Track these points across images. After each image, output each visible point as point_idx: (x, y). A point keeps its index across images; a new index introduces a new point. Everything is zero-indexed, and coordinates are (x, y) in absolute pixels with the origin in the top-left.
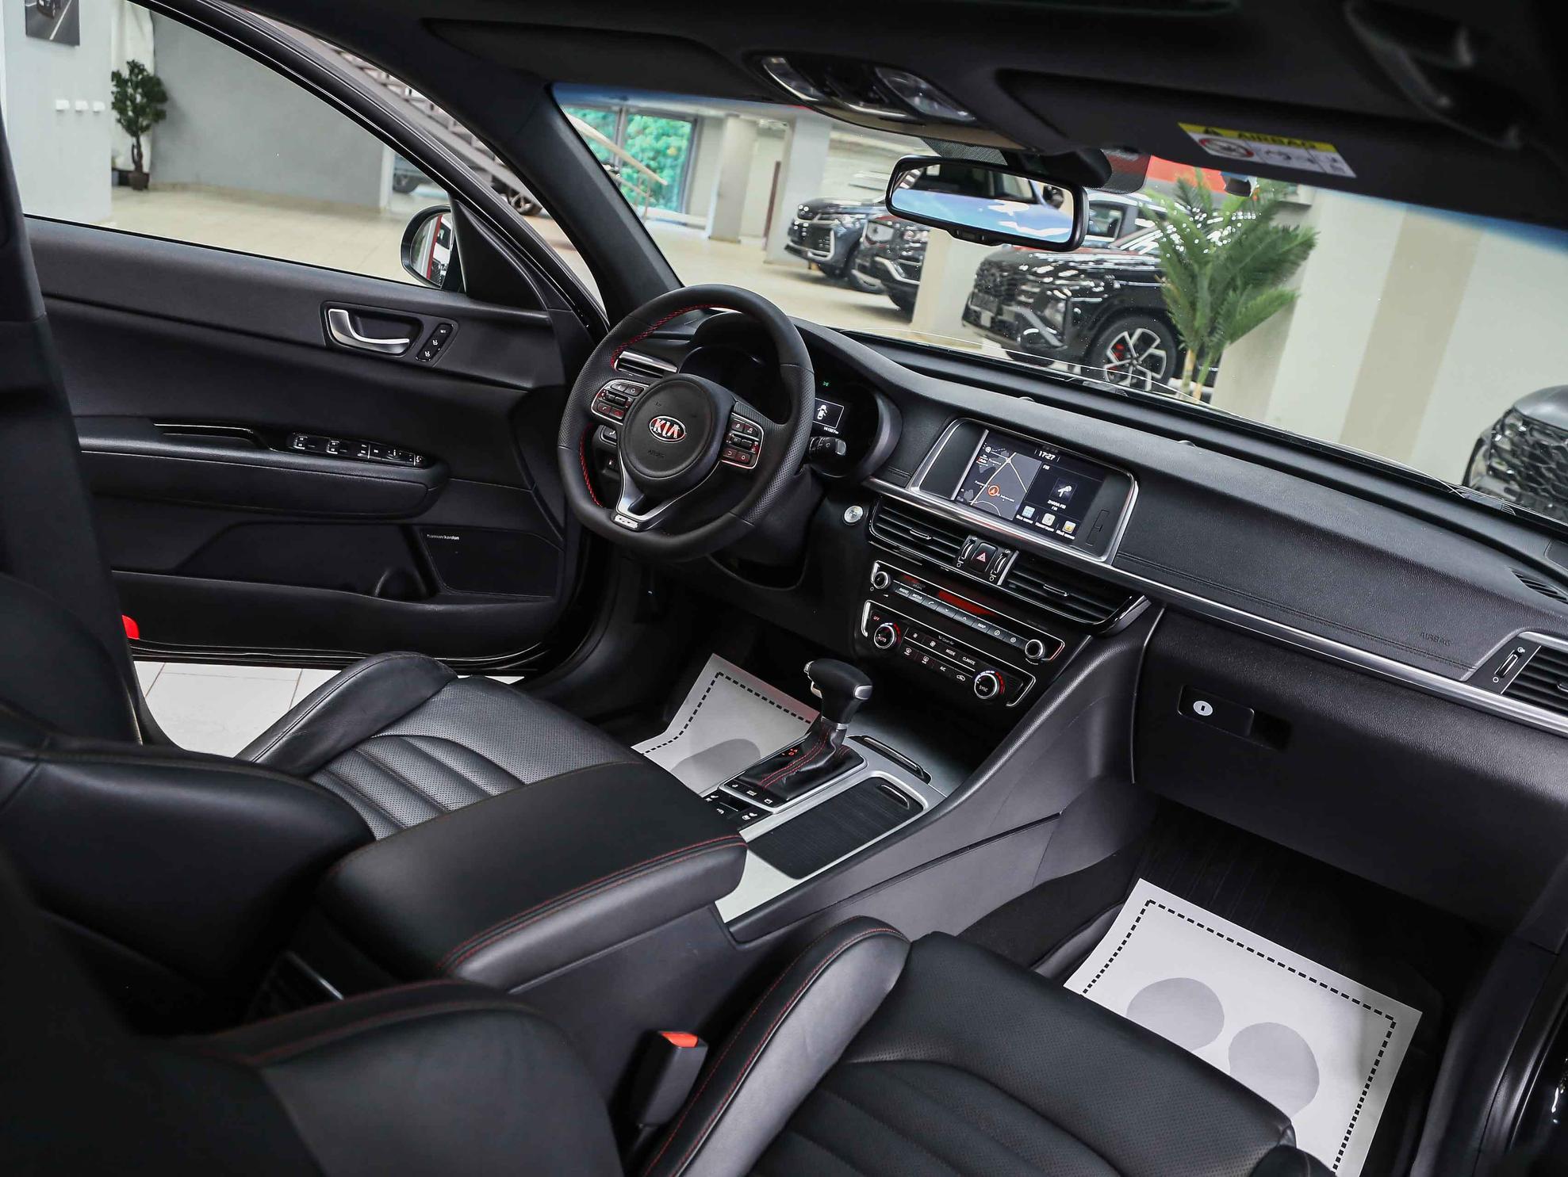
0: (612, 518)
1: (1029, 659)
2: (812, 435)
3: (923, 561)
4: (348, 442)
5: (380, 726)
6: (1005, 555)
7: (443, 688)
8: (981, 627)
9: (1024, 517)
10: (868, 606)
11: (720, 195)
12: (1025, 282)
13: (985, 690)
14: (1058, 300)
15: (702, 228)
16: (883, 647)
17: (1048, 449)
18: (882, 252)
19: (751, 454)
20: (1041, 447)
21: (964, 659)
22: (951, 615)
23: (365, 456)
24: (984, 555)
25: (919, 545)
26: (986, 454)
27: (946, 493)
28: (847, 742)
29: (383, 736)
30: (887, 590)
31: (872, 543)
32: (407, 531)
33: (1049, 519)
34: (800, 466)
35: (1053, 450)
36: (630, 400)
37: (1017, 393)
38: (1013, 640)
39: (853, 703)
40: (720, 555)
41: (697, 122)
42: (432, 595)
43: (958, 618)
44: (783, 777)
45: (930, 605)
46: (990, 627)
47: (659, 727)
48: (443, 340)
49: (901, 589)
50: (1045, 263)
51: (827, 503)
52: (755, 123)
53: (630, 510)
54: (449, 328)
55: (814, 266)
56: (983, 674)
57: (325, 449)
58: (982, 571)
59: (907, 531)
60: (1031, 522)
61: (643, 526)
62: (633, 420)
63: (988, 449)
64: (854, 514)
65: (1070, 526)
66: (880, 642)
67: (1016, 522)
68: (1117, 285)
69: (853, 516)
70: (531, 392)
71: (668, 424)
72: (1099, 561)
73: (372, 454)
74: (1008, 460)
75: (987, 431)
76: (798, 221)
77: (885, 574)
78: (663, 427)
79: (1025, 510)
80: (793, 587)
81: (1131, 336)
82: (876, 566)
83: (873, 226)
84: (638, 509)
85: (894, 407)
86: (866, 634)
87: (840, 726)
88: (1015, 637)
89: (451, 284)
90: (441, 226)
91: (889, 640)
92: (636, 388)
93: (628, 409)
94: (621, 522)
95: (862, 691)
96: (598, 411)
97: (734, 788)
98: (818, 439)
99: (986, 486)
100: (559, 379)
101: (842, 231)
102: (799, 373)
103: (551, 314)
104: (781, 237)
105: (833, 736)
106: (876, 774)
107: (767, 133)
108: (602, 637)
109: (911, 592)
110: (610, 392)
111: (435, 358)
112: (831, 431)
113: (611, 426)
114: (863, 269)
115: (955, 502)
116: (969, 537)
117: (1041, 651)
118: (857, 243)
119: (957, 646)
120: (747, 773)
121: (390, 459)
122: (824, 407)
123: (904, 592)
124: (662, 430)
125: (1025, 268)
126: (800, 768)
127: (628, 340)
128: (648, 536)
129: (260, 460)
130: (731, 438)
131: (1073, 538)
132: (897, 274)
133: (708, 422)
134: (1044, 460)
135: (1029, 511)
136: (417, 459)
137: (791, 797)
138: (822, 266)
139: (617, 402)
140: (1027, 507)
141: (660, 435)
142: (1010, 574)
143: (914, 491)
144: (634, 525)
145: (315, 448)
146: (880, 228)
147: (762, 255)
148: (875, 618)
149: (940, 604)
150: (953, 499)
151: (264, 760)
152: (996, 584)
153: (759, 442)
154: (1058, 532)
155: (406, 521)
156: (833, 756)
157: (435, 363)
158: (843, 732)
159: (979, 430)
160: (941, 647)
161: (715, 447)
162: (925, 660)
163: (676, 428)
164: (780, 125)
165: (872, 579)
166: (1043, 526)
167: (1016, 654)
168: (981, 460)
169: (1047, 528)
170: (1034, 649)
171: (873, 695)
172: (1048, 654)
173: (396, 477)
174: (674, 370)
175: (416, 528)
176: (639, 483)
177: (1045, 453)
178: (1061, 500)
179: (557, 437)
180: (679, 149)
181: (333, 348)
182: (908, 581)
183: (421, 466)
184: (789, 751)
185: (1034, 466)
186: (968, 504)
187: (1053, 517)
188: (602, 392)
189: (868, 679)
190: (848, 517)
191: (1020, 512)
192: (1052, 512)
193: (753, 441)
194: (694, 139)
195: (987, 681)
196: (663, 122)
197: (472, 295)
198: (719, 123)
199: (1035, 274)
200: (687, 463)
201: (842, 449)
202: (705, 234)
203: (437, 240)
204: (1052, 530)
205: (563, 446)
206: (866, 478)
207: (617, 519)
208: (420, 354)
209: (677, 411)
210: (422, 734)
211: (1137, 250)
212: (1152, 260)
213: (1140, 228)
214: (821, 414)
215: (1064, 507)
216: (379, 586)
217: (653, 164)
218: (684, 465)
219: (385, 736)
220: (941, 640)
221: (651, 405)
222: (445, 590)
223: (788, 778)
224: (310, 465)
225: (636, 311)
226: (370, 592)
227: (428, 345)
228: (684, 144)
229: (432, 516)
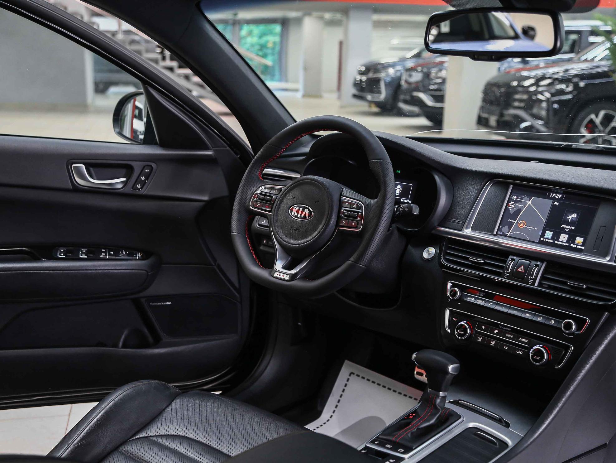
0: (272, 275)
1: (565, 333)
2: (396, 204)
3: (481, 277)
4: (93, 249)
5: (133, 432)
6: (537, 266)
7: (173, 401)
8: (528, 316)
9: (546, 239)
10: (448, 312)
11: (306, 69)
12: (517, 93)
13: (538, 358)
14: (541, 101)
15: (296, 90)
16: (464, 338)
17: (556, 191)
18: (417, 89)
19: (357, 221)
20: (551, 191)
21: (520, 339)
22: (506, 310)
23: (105, 257)
24: (522, 267)
25: (476, 266)
26: (513, 201)
27: (490, 231)
28: (447, 405)
29: (136, 439)
30: (460, 299)
31: (444, 270)
32: (137, 303)
33: (564, 238)
34: (390, 226)
35: (559, 191)
36: (274, 197)
37: (528, 160)
38: (552, 322)
39: (448, 377)
40: (343, 291)
41: (284, 22)
42: (157, 343)
43: (511, 312)
44: (407, 433)
45: (490, 305)
46: (534, 315)
47: (316, 415)
48: (147, 176)
49: (468, 298)
50: (528, 78)
51: (410, 247)
52: (321, 18)
53: (284, 268)
54: (151, 169)
55: (373, 105)
56: (535, 348)
57: (78, 256)
58: (523, 278)
59: (467, 259)
60: (552, 241)
61: (293, 277)
62: (278, 209)
63: (514, 198)
64: (429, 252)
65: (579, 240)
66: (460, 335)
67: (541, 243)
68: (582, 84)
69: (429, 254)
70: (208, 204)
71: (301, 209)
72: (606, 261)
73: (110, 255)
74: (529, 203)
75: (511, 186)
76: (358, 77)
77: (456, 289)
78: (298, 212)
79: (546, 234)
80: (396, 306)
81: (597, 116)
82: (449, 285)
83: (408, 73)
84: (288, 267)
85: (446, 179)
86: (449, 331)
87: (441, 394)
88: (553, 320)
89: (149, 139)
90: (135, 107)
91: (465, 333)
92: (278, 189)
93: (274, 203)
94: (278, 276)
95: (453, 368)
96: (254, 207)
97: (376, 444)
98: (400, 206)
99: (516, 222)
100: (225, 192)
101: (388, 79)
102: (382, 164)
103: (215, 151)
104: (349, 89)
105: (438, 401)
106: (471, 425)
107: (331, 23)
108: (271, 357)
109: (476, 299)
110: (261, 194)
111: (144, 189)
112: (406, 201)
113: (264, 216)
114: (406, 102)
115: (497, 235)
116: (510, 257)
117: (574, 327)
118: (399, 86)
119: (513, 331)
120: (384, 432)
121: (121, 257)
122: (399, 187)
123: (471, 299)
124: (298, 213)
125: (515, 83)
126: (419, 425)
127: (267, 161)
128: (297, 283)
129: (36, 267)
130: (343, 213)
131: (583, 248)
132: (429, 101)
133: (327, 206)
134: (554, 199)
135: (549, 234)
136: (139, 255)
137: (417, 445)
138: (378, 104)
139: (266, 200)
140: (547, 232)
141: (297, 217)
142: (543, 278)
143: (468, 232)
144: (287, 277)
145: (72, 256)
146: (414, 74)
147: (338, 103)
148: (454, 319)
149: (497, 304)
150: (495, 233)
151: (66, 455)
152: (534, 286)
153: (362, 213)
154: (572, 245)
155: (136, 296)
156: (440, 416)
157: (144, 192)
158: (444, 398)
159: (506, 186)
160: (502, 332)
161: (333, 220)
162: (493, 343)
163: (306, 211)
164: (338, 16)
165: (448, 294)
166: (561, 243)
167: (555, 331)
168: (511, 205)
169: (563, 244)
170: (568, 326)
171: (461, 371)
172: (578, 329)
173: (126, 268)
174: (298, 176)
175: (143, 300)
176: (287, 250)
177: (554, 194)
178: (570, 224)
179: (230, 226)
180: (274, 43)
181: (77, 189)
182: (473, 292)
183: (142, 259)
184: (409, 415)
185: (547, 204)
186: (506, 236)
187: (566, 236)
188: (256, 195)
189: (456, 360)
190: (425, 255)
191: (543, 235)
192: (565, 233)
193: (358, 212)
194: (284, 35)
195: (539, 353)
196: (262, 28)
197: (163, 145)
198: (299, 21)
199: (523, 86)
200: (317, 232)
201: (416, 211)
202: (299, 95)
203: (134, 116)
204: (567, 244)
205: (235, 232)
206: (434, 228)
207: (276, 275)
208: (134, 187)
209: (304, 201)
210: (162, 434)
211: (593, 60)
212: (603, 63)
213: (593, 43)
214: (398, 191)
215: (573, 228)
216: (122, 340)
217: (261, 53)
218: (315, 234)
219: (138, 438)
220: (501, 328)
221: (288, 199)
222: (166, 339)
223: (412, 433)
224: (69, 267)
225: (271, 140)
226: (116, 346)
227: (138, 180)
228: (277, 39)
229: (152, 291)
